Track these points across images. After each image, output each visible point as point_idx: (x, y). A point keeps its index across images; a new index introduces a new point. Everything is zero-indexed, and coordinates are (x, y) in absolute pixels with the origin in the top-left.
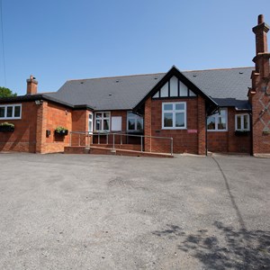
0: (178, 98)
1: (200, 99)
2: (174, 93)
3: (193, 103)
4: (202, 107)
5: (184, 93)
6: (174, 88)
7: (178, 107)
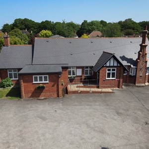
0: (113, 66)
1: (122, 68)
2: (112, 65)
3: (119, 68)
4: (122, 70)
5: (116, 65)
6: (112, 63)
7: (113, 70)
